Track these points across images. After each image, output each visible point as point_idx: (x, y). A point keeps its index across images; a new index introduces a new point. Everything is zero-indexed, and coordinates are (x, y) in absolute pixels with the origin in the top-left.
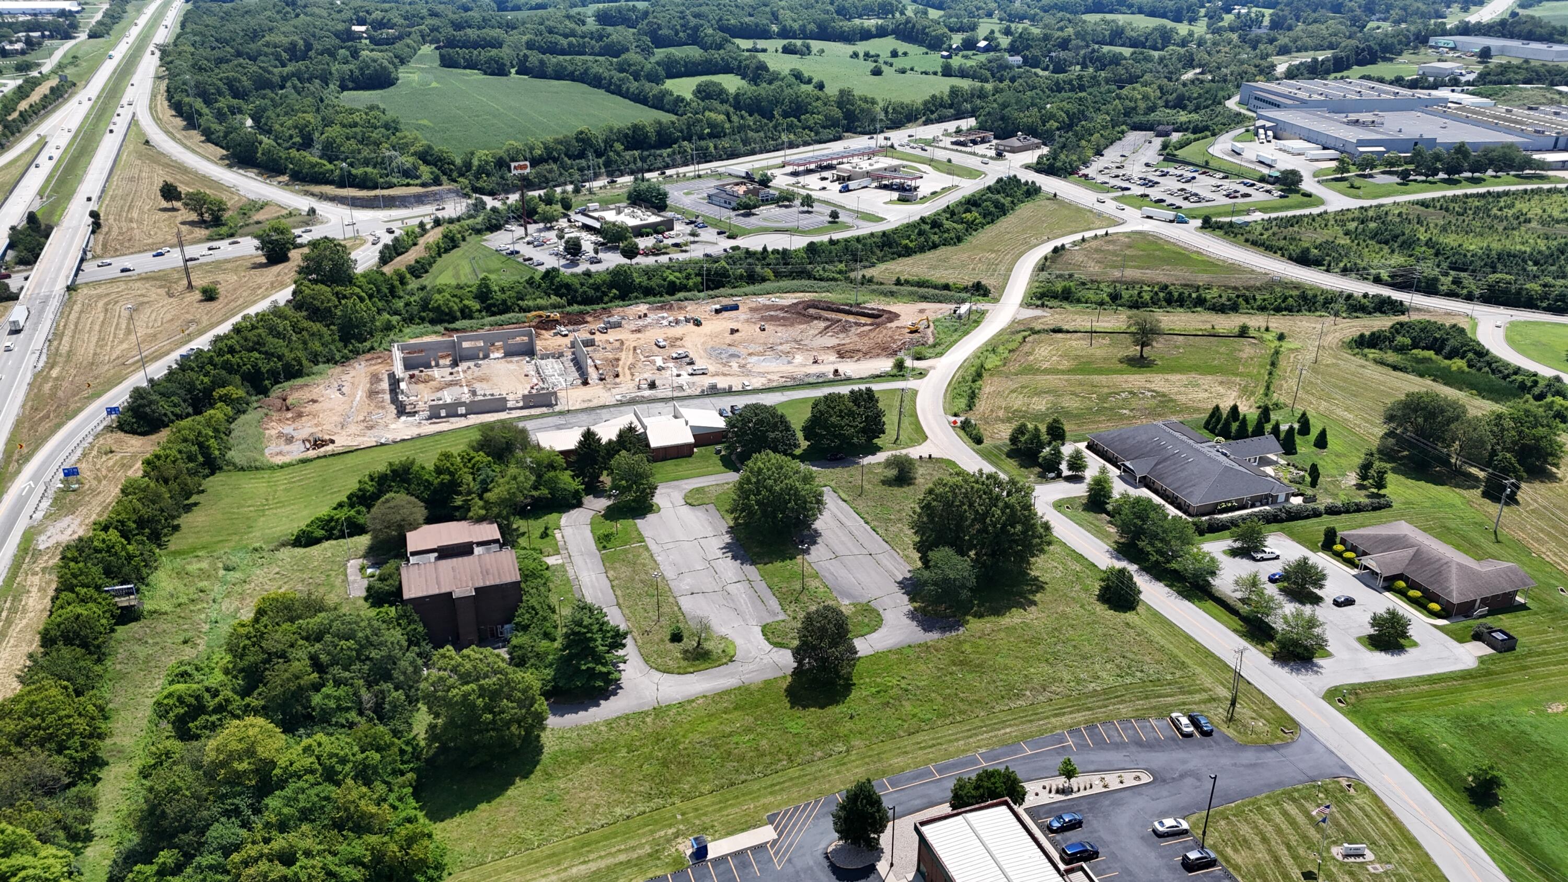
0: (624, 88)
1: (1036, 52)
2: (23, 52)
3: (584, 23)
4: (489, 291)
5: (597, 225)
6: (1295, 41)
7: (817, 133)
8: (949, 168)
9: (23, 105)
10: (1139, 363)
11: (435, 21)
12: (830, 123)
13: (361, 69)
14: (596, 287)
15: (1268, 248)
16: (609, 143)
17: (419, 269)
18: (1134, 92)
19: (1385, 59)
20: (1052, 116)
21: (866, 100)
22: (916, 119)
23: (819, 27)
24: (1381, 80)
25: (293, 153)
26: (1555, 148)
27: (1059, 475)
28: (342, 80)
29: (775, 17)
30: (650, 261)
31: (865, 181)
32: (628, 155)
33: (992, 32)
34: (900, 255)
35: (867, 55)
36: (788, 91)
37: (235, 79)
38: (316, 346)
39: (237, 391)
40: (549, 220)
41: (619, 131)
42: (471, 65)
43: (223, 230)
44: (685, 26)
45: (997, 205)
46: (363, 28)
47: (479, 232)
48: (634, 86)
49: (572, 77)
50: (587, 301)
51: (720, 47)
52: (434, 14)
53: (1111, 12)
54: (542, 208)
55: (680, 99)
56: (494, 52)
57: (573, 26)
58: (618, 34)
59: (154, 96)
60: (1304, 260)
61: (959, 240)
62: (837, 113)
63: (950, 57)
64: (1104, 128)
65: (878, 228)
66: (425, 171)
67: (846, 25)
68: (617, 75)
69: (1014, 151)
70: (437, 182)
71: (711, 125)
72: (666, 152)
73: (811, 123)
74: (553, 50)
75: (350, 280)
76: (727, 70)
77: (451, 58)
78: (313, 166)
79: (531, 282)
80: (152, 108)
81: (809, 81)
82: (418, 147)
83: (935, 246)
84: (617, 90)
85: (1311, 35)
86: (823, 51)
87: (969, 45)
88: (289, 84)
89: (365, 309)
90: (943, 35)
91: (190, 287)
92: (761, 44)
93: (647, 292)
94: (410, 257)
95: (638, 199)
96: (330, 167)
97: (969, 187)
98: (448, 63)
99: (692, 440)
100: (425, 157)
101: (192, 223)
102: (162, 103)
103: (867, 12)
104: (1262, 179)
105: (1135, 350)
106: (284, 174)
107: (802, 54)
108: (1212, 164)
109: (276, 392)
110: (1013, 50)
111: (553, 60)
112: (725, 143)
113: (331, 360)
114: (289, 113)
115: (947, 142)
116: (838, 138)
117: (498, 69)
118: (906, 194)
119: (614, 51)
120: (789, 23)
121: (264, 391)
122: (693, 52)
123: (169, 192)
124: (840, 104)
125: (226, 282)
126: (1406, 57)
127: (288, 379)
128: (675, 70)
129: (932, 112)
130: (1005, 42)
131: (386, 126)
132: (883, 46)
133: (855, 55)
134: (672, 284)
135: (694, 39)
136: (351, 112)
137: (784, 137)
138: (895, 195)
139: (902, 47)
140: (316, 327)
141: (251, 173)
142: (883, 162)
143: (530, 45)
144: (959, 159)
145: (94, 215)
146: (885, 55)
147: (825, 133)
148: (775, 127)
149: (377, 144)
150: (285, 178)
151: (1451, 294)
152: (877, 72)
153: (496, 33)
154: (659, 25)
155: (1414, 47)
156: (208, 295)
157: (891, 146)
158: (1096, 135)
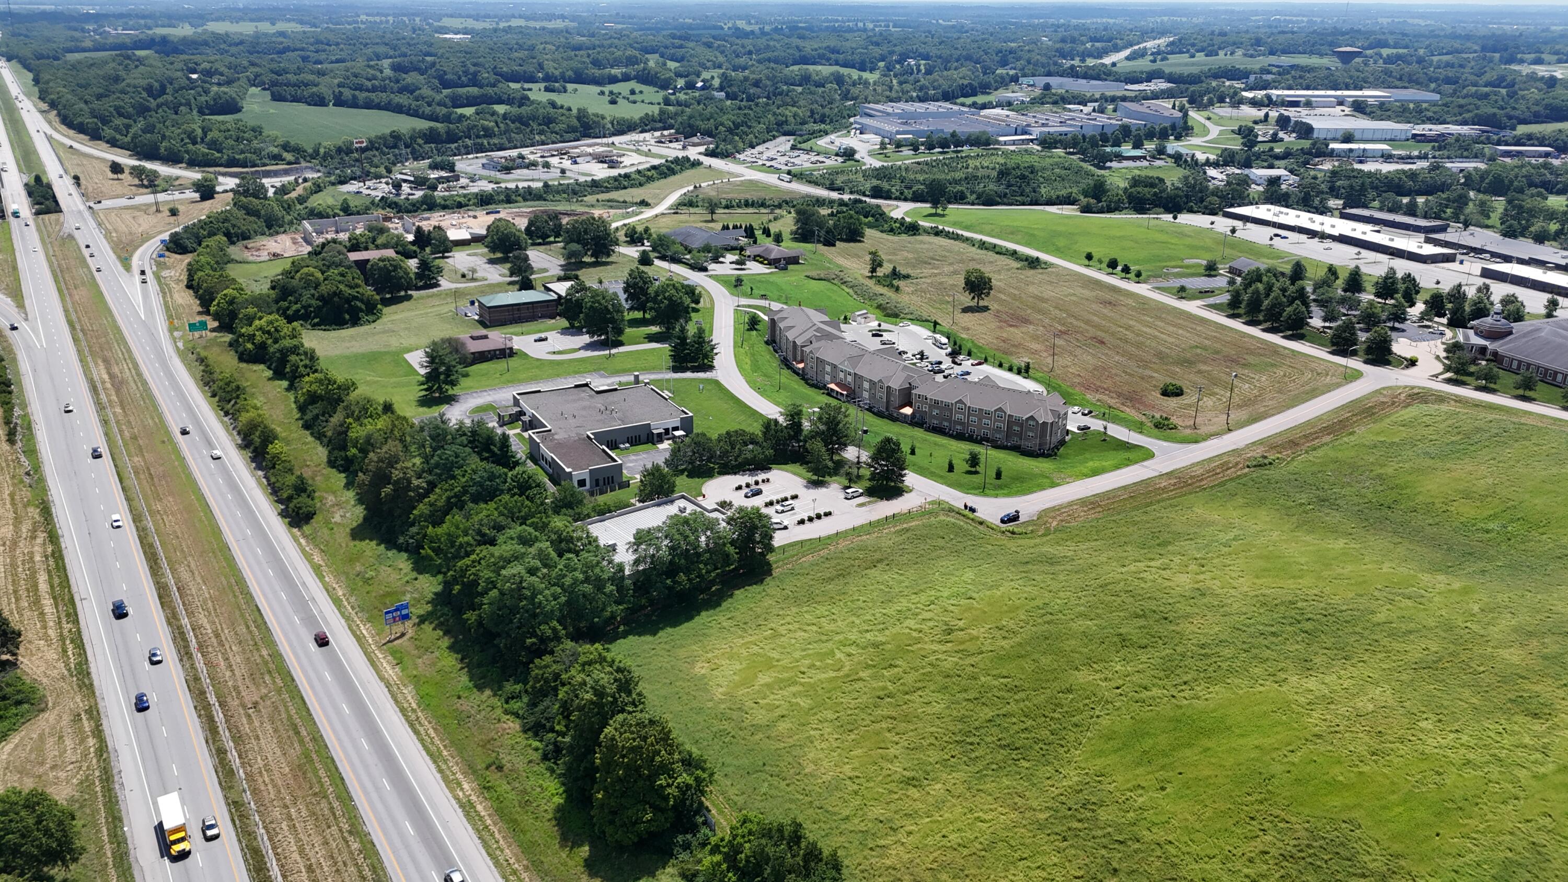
0: (421, 111)
1: (735, 89)
3: (381, 72)
4: (348, 206)
5: (412, 179)
6: (931, 84)
8: (648, 154)
10: (712, 221)
11: (257, 69)
12: (571, 129)
13: (215, 100)
14: (414, 205)
15: (816, 183)
16: (413, 138)
17: (301, 200)
18: (789, 112)
19: (983, 93)
20: (722, 124)
21: (597, 115)
22: (634, 129)
23: (575, 73)
24: (963, 105)
25: (190, 146)
26: (1016, 134)
27: (643, 245)
28: (200, 109)
29: (541, 67)
30: (447, 193)
31: (589, 158)
32: (427, 147)
33: (713, 78)
34: (603, 192)
35: (611, 93)
36: (541, 111)
37: (121, 107)
38: (255, 227)
39: (224, 238)
40: (378, 177)
41: (420, 131)
42: (297, 99)
43: (159, 189)
44: (466, 73)
45: (669, 168)
46: (194, 76)
47: (333, 184)
48: (428, 110)
49: (378, 107)
50: (408, 211)
51: (494, 85)
52: (253, 64)
53: (814, 64)
54: (373, 170)
55: (462, 116)
56: (315, 89)
57: (372, 72)
58: (411, 78)
59: (50, 123)
60: (832, 188)
61: (641, 185)
62: (575, 122)
63: (672, 93)
64: (759, 132)
65: (589, 179)
66: (289, 156)
67: (597, 72)
68: (414, 104)
69: (695, 145)
70: (297, 162)
71: (485, 129)
72: (453, 146)
73: (557, 129)
74: (360, 88)
75: (266, 198)
76: (500, 102)
77: (280, 95)
78: (204, 155)
79: (373, 203)
80: (55, 129)
81: (562, 107)
82: (280, 141)
84: (416, 114)
85: (946, 79)
86: (576, 90)
87: (691, 86)
88: (160, 111)
89: (278, 211)
90: (670, 78)
91: (158, 211)
92: (526, 86)
93: (444, 207)
94: (294, 195)
95: (434, 167)
96: (219, 155)
97: (656, 162)
98: (277, 98)
99: (469, 237)
100: (286, 147)
101: (137, 186)
102: (60, 125)
103: (616, 63)
104: (837, 155)
105: (709, 217)
106: (181, 162)
107: (559, 92)
108: (815, 148)
109: (241, 244)
110: (721, 89)
111: (362, 96)
112: (496, 141)
113: (263, 234)
114: (176, 124)
115: (653, 142)
116: (578, 140)
118: (613, 164)
119: (409, 90)
120: (550, 71)
121: (233, 243)
122: (474, 91)
123: (116, 169)
124: (579, 118)
125: (181, 208)
126: (1000, 91)
127: (244, 239)
128: (458, 102)
130: (716, 83)
132: (623, 88)
133: (602, 93)
134: (460, 203)
135: (474, 82)
136: (223, 123)
137: (537, 138)
138: (606, 165)
139: (638, 87)
140: (252, 219)
141: (159, 163)
142: (599, 149)
143: (339, 86)
144: (655, 150)
145: (76, 178)
146: (626, 93)
147: (567, 136)
148: (531, 131)
149: (249, 141)
150: (184, 165)
151: (896, 199)
152: (613, 102)
153: (311, 77)
154: (445, 73)
155: (1006, 85)
156: (174, 212)
157: (614, 143)
158: (751, 136)
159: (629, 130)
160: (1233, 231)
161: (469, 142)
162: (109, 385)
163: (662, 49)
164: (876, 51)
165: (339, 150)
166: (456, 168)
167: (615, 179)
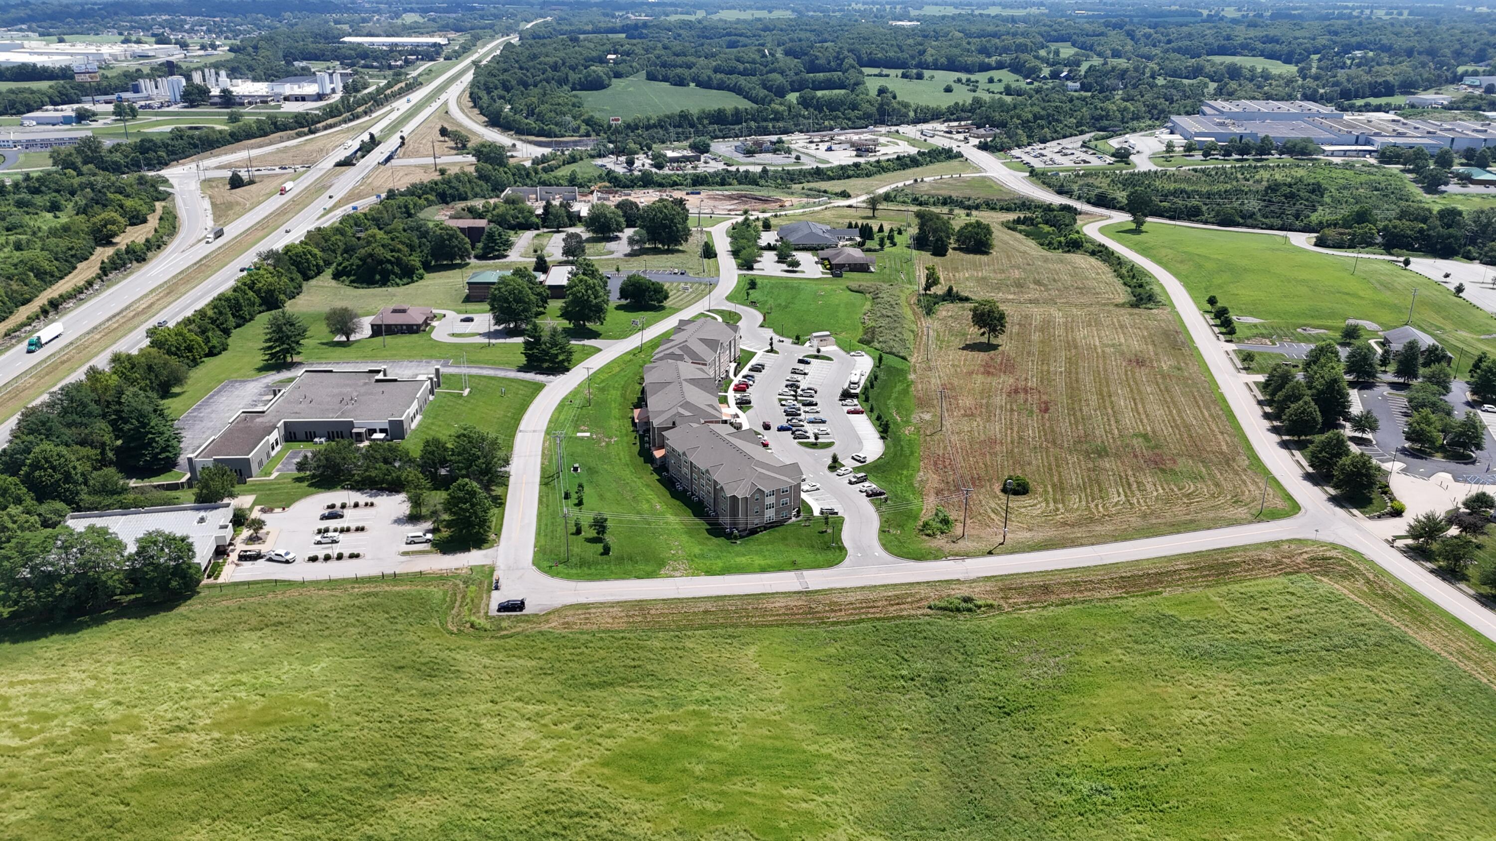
0: (750, 94)
1: (1091, 80)
2: (401, 67)
4: (577, 178)
7: (854, 122)
9: (388, 92)
12: (866, 116)
13: (587, 78)
14: (632, 181)
15: (1048, 184)
16: (700, 118)
21: (903, 102)
22: (938, 118)
23: (948, 59)
26: (1357, 143)
28: (574, 84)
29: (922, 53)
30: (670, 172)
31: (847, 146)
32: (711, 128)
34: (823, 180)
35: (969, 81)
36: (858, 97)
38: (478, 190)
39: (432, 197)
40: (631, 153)
41: (708, 112)
42: (665, 79)
43: (465, 151)
45: (916, 160)
46: (613, 56)
47: (592, 157)
51: (847, 71)
53: (1234, 54)
56: (679, 70)
59: (464, 91)
60: (1060, 192)
61: (868, 175)
63: (1031, 83)
66: (584, 128)
67: (976, 60)
68: (755, 86)
69: (974, 137)
70: (588, 135)
72: (737, 127)
73: (853, 116)
74: (728, 71)
75: (505, 165)
76: (843, 86)
77: (654, 74)
79: (600, 177)
80: (459, 97)
82: (585, 117)
83: (849, 177)
86: (933, 77)
89: (506, 178)
92: (878, 71)
94: (548, 164)
95: (692, 146)
98: (651, 77)
100: (588, 122)
101: (452, 148)
102: (467, 94)
103: (1002, 51)
106: (511, 130)
107: (911, 78)
112: (781, 124)
115: (941, 131)
117: (680, 82)
118: (866, 152)
120: (924, 58)
123: (444, 132)
125: (452, 169)
126: (1426, 91)
129: (952, 114)
131: (574, 105)
132: (989, 76)
133: (959, 80)
138: (855, 152)
141: (496, 130)
142: (871, 137)
143: (714, 68)
145: (403, 140)
146: (981, 81)
148: (822, 117)
149: (565, 114)
150: (513, 133)
152: (948, 90)
154: (817, 58)
155: (1440, 84)
156: (442, 172)
157: (897, 132)
158: (1046, 130)
159: (933, 119)
160: (1460, 289)
161: (753, 124)
162: (132, 314)
163: (1075, 37)
164: (1322, 41)
165: (628, 126)
166: (711, 149)
167: (842, 168)
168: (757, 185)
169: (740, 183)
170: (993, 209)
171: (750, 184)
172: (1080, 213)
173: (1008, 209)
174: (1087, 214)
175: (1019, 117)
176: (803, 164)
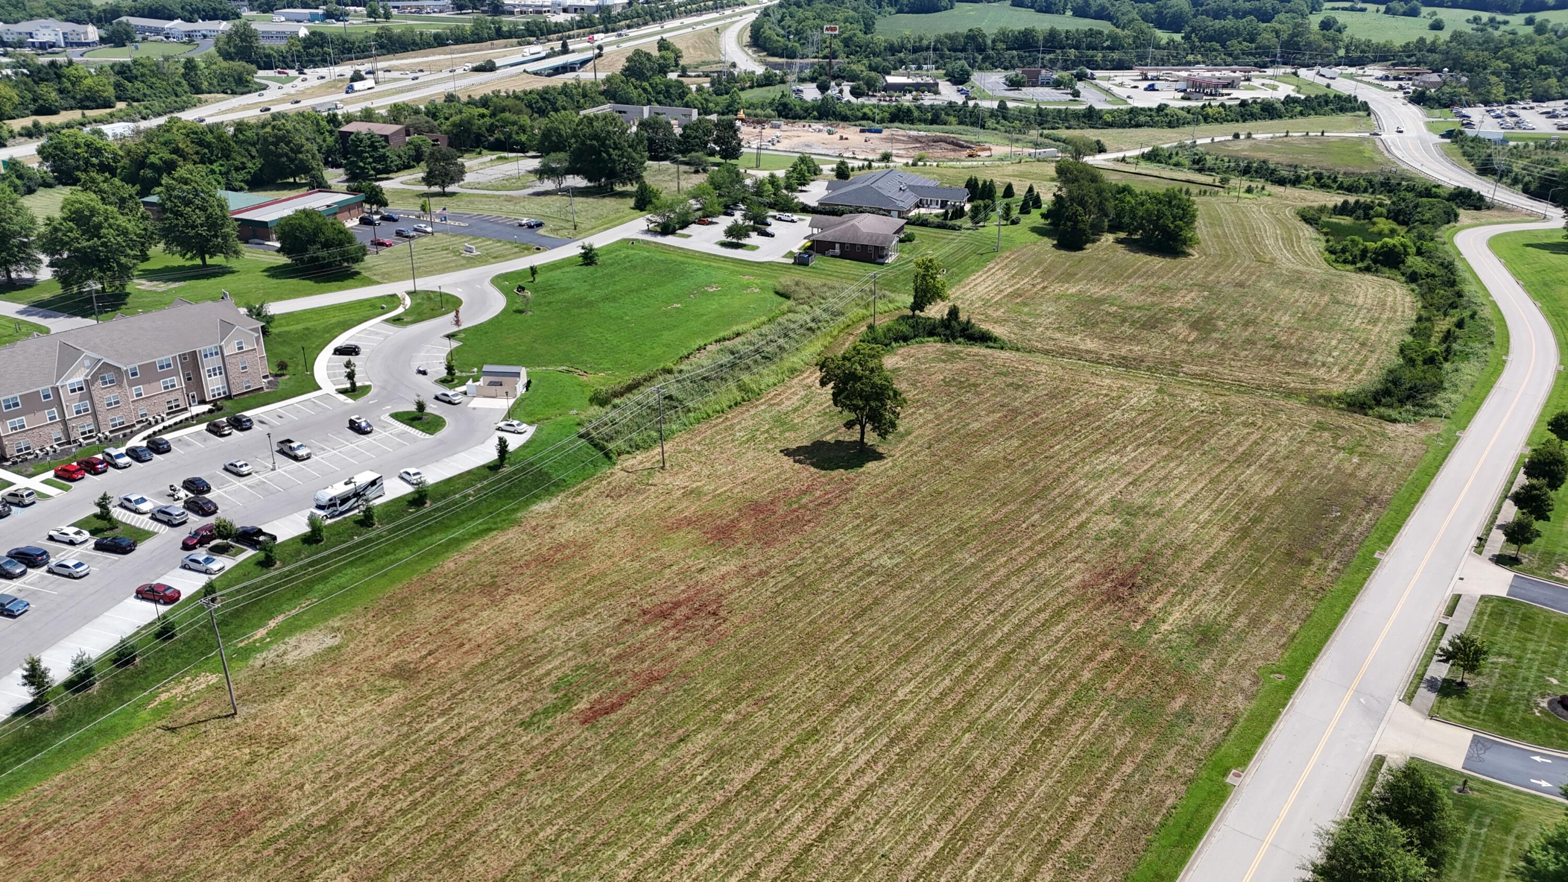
7: (1233, 57)
22: (1383, 61)
28: (902, 5)
34: (1084, 125)
60: (1480, 169)
95: (949, 74)
115: (1375, 77)
117: (1048, 8)
141: (750, 51)
157: (1295, 74)
158: (1553, 81)
159: (1374, 61)
166: (971, 79)
167: (1133, 111)
168: (983, 127)
169: (960, 123)
170: (1324, 186)
171: (973, 124)
172: (1489, 207)
173: (1350, 189)
174: (1503, 208)
175: (1508, 59)
176: (1081, 103)
